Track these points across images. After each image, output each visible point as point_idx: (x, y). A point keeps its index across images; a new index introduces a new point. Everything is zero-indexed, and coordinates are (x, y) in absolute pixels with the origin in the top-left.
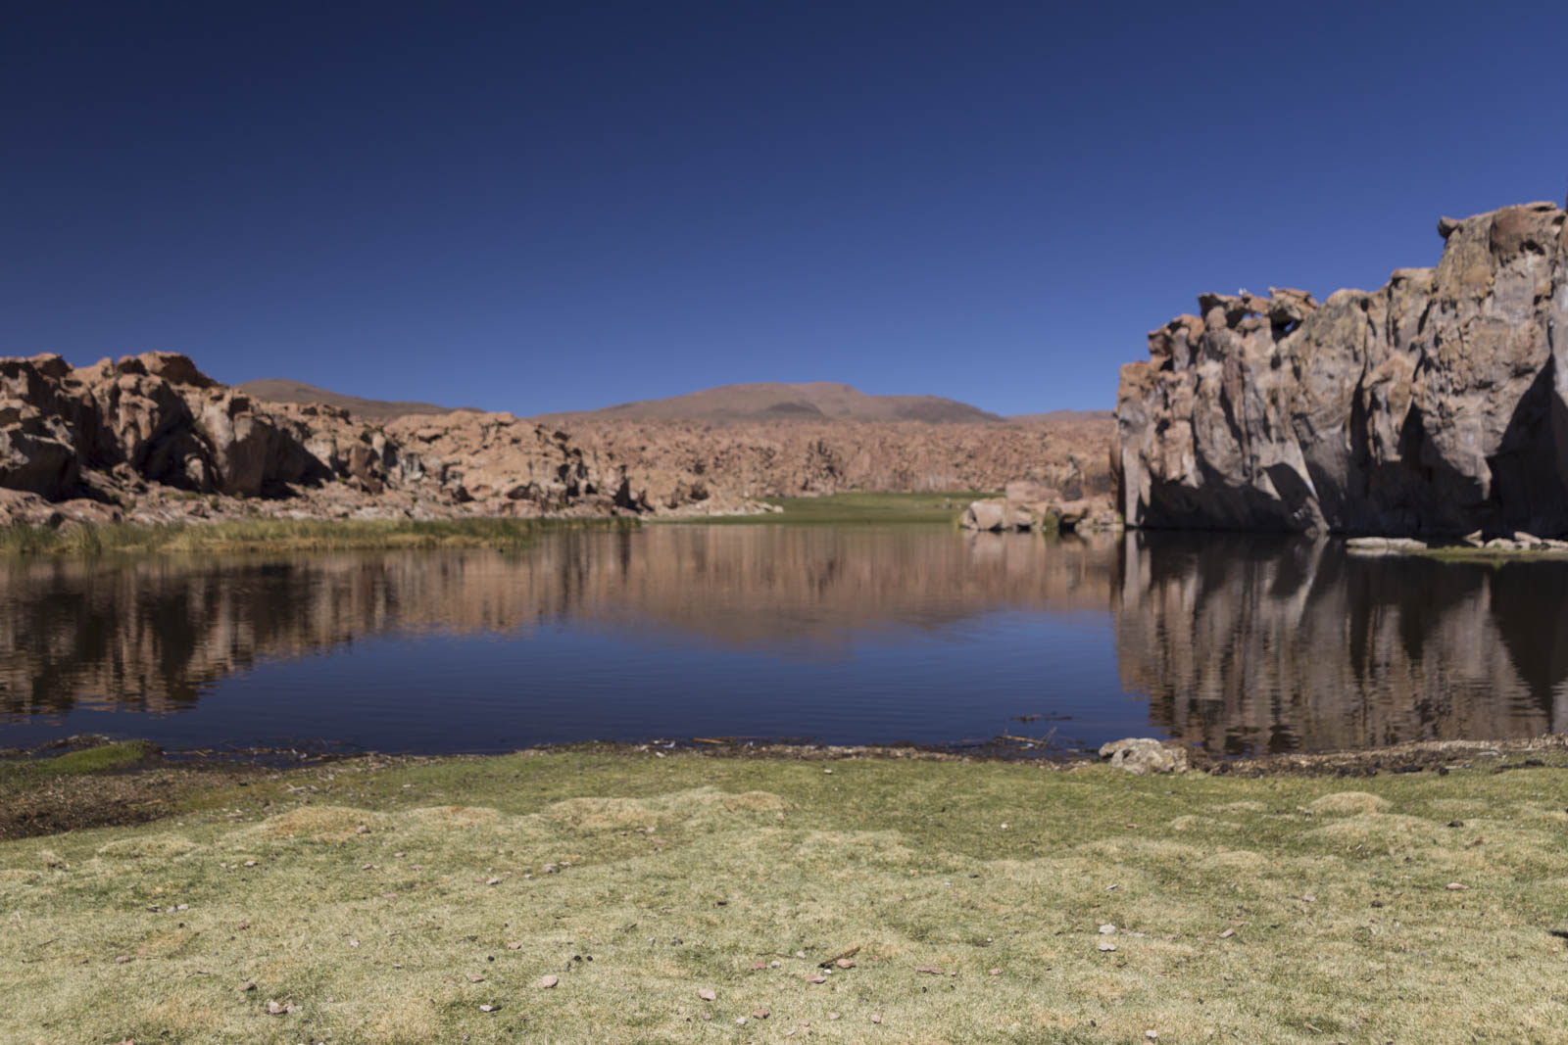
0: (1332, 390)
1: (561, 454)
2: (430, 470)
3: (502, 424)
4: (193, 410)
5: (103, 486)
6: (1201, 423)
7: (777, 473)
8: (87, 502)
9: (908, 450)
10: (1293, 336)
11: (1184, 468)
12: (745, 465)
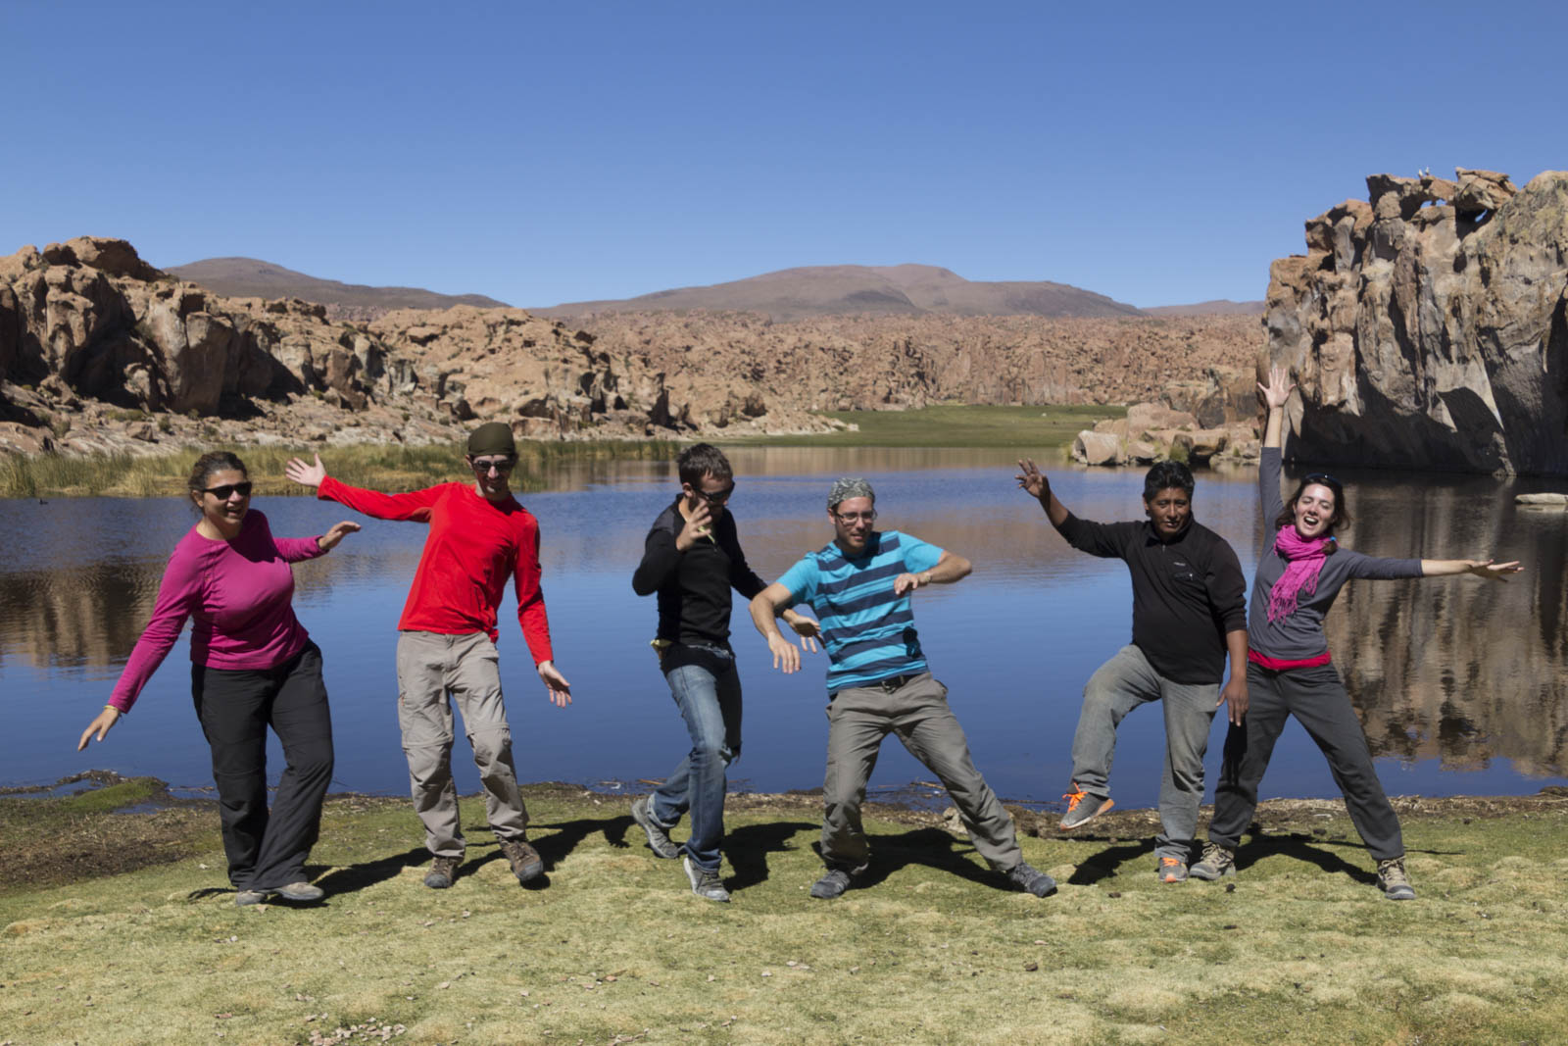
0: (1528, 298)
1: (584, 360)
2: (424, 379)
3: (512, 322)
4: (135, 309)
5: (30, 404)
6: (1366, 336)
7: (854, 380)
8: (13, 425)
9: (1018, 351)
10: (1482, 230)
11: (1342, 390)
12: (814, 371)
